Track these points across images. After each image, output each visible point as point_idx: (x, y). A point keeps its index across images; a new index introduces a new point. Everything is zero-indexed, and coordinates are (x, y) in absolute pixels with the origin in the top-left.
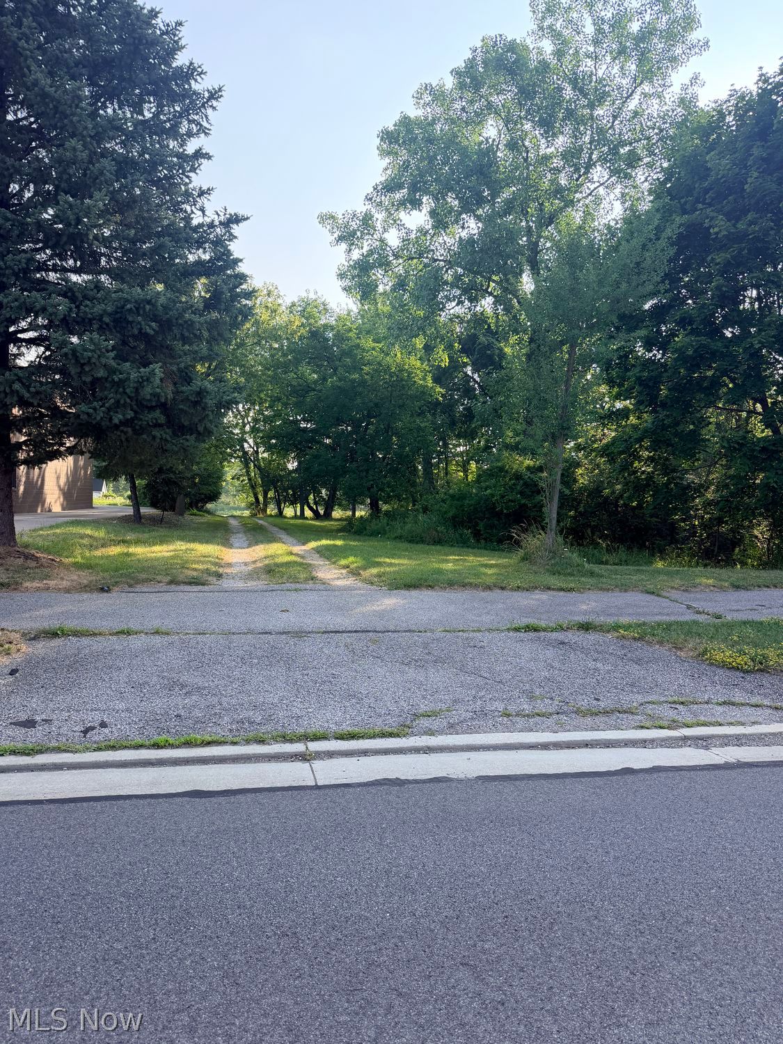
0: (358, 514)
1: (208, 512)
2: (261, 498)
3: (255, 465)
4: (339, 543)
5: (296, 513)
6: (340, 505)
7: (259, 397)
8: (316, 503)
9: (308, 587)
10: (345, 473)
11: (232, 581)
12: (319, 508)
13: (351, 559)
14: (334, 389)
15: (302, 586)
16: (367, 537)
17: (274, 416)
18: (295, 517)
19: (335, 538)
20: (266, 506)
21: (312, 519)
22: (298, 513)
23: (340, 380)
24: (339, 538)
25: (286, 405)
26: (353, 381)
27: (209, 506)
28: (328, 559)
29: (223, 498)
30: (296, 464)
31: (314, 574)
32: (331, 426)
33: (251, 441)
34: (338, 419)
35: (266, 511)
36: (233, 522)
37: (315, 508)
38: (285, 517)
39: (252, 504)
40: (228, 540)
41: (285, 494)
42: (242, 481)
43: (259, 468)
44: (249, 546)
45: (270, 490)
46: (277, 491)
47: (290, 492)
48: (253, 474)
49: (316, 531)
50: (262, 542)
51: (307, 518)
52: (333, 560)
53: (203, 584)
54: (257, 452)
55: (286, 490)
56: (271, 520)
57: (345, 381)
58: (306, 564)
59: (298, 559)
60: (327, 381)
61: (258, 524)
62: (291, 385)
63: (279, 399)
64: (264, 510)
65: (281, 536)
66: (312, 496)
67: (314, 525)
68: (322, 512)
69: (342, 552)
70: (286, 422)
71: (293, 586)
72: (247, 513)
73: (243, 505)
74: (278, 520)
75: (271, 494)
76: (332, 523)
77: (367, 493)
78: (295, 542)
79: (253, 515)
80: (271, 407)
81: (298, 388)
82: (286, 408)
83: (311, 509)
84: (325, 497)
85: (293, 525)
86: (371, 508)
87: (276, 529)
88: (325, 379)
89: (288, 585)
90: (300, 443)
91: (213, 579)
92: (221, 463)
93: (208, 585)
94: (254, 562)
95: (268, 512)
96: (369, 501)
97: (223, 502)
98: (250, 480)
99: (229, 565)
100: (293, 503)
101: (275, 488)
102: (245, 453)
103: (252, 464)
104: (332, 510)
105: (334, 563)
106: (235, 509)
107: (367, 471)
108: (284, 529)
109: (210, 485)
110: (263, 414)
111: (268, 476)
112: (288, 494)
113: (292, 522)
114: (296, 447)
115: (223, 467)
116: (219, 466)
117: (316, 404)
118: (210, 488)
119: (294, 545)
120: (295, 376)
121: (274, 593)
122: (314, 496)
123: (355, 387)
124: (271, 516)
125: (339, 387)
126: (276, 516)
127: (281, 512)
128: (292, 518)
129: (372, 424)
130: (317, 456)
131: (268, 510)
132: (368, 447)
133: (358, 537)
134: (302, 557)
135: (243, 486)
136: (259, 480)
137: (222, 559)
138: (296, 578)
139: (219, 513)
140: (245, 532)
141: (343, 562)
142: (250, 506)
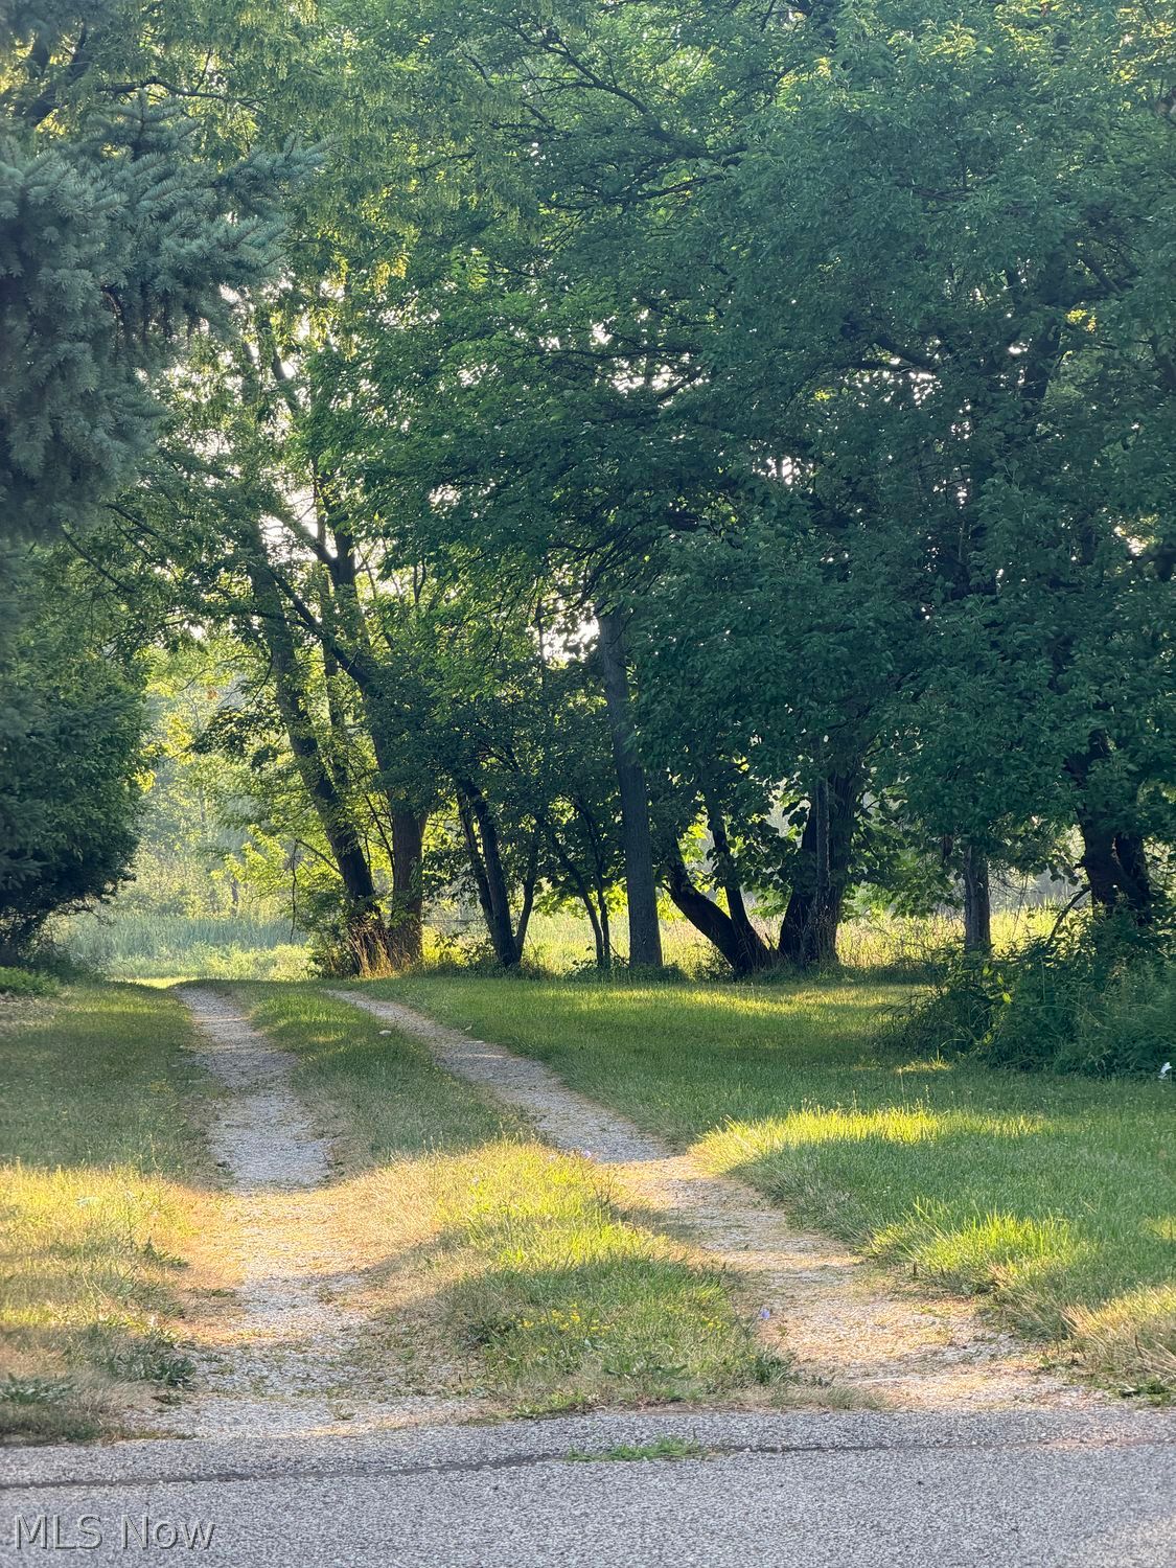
0: (1010, 930)
1: (60, 967)
2: (380, 865)
3: (334, 654)
4: (907, 1125)
5: (603, 944)
6: (884, 878)
7: (348, 221)
8: (729, 875)
9: (741, 1427)
10: (913, 667)
11: (253, 1405)
12: (751, 905)
13: (1000, 1230)
14: (822, 136)
15: (702, 1424)
16: (1081, 1083)
17: (449, 332)
18: (603, 968)
19: (875, 1097)
20: (414, 906)
21: (709, 978)
22: (621, 943)
23: (858, 72)
24: (903, 1096)
25: (514, 259)
26: (943, 75)
27: (64, 927)
28: (847, 1236)
29: (148, 872)
30: (589, 630)
31: (769, 1341)
32: (812, 373)
33: (302, 502)
34: (852, 328)
35: (413, 944)
36: (218, 1023)
37: (721, 901)
38: (539, 975)
39: (325, 902)
40: (196, 1139)
41: (528, 824)
42: (261, 757)
43: (362, 670)
44: (336, 1169)
45: (434, 803)
46: (481, 808)
47: (564, 810)
48: (322, 711)
49: (741, 1055)
50: (414, 1144)
51: (673, 976)
52: (881, 1241)
53: (80, 1435)
54: (343, 571)
55: (533, 799)
56: (451, 995)
57: (886, 77)
58: (710, 1276)
59: (657, 1247)
60: (772, 90)
61: (371, 1026)
62: (545, 132)
63: (473, 227)
64: (404, 938)
65: (525, 1099)
66: (699, 833)
67: (732, 1021)
68: (768, 929)
69: (930, 1189)
70: (520, 366)
71: (645, 1425)
72: (294, 960)
73: (270, 910)
74: (497, 998)
75: (440, 831)
76: (844, 996)
77: (1062, 789)
78: (620, 1131)
79: (338, 972)
80: (423, 278)
81: (593, 147)
82: (517, 282)
83: (698, 910)
84: (786, 830)
85: (593, 1024)
86: (1099, 890)
87: (494, 1056)
88: (756, 78)
89: (609, 1418)
90: (620, 492)
91: (133, 1399)
92: (126, 651)
93: (108, 1436)
94: (378, 1275)
95: (430, 948)
96: (1075, 842)
97: (141, 899)
98: (305, 746)
99: (224, 1299)
100: (581, 882)
101: (468, 789)
102: (270, 580)
103: (318, 651)
104: (835, 912)
105: (886, 1260)
106: (222, 936)
107: (1061, 651)
108: (547, 1056)
109: (67, 796)
110: (373, 328)
111: (416, 722)
112: (546, 823)
113: (590, 1000)
114: (592, 519)
115: (137, 676)
116: (115, 668)
117: (711, 239)
118: (67, 813)
119: (614, 1154)
120: (572, 74)
121: (530, 1475)
122: (715, 827)
123: (954, 113)
124: (447, 970)
125: (857, 123)
126: (478, 970)
127: (507, 946)
128: (582, 977)
129: (1079, 339)
130: (727, 568)
131: (428, 936)
132: (1060, 495)
133: (1020, 1083)
134: (681, 1230)
135: (268, 789)
136: (366, 745)
137: (180, 1266)
138: (655, 1371)
139: (120, 966)
140: (298, 1084)
141: (948, 1251)
142: (310, 912)
